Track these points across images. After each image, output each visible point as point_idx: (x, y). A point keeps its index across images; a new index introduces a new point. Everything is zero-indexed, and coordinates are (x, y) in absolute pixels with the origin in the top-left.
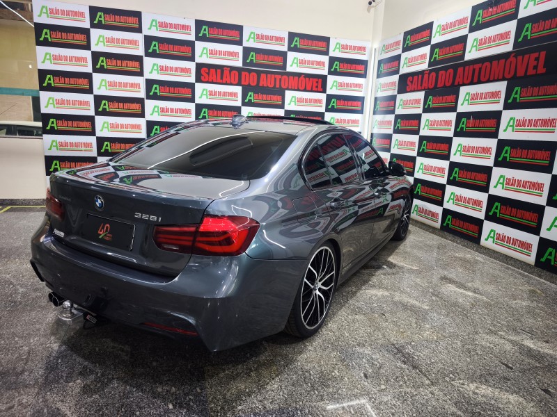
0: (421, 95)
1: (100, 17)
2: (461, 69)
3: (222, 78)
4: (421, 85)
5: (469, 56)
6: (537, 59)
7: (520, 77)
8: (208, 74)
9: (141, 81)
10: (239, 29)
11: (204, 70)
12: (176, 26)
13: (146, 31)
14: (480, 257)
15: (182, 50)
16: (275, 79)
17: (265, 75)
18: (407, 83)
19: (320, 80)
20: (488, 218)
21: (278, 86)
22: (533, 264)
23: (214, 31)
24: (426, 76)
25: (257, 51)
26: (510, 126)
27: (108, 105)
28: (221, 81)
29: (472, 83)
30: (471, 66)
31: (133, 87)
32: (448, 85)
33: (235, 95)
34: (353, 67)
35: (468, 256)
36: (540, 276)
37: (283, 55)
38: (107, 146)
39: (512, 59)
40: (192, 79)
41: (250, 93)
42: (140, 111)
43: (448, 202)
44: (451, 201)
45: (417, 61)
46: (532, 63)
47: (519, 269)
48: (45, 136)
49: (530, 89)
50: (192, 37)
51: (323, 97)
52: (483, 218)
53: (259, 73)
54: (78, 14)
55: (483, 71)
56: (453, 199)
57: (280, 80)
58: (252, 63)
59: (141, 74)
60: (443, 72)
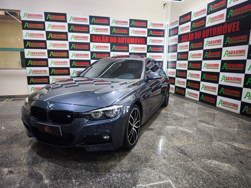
0: (188, 43)
1: (49, 16)
2: (204, 31)
3: (101, 40)
4: (188, 39)
5: (207, 25)
6: (236, 25)
7: (229, 33)
8: (95, 38)
9: (67, 43)
10: (108, 19)
11: (93, 37)
12: (81, 19)
13: (68, 22)
14: (216, 112)
15: (84, 29)
16: (124, 39)
17: (120, 38)
18: (181, 38)
19: (144, 39)
20: (219, 94)
21: (126, 42)
22: (239, 113)
23: (97, 20)
24: (190, 35)
25: (116, 28)
26: (226, 54)
27: (53, 54)
28: (101, 41)
29: (209, 37)
30: (209, 30)
31: (63, 45)
32: (199, 38)
33: (107, 47)
34: (158, 33)
35: (211, 112)
36: (242, 119)
37: (127, 29)
38: (53, 71)
39: (225, 25)
40: (89, 41)
41: (114, 46)
42: (67, 56)
43: (202, 89)
44: (203, 88)
45: (185, 28)
46: (234, 27)
47: (233, 116)
48: (27, 68)
49: (234, 38)
50: (88, 23)
51: (145, 46)
52: (217, 95)
53: (117, 37)
54: (40, 16)
55: (213, 31)
56: (204, 88)
57: (127, 39)
58: (114, 33)
59: (67, 40)
60: (197, 33)
